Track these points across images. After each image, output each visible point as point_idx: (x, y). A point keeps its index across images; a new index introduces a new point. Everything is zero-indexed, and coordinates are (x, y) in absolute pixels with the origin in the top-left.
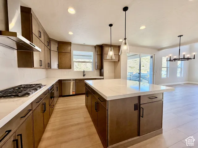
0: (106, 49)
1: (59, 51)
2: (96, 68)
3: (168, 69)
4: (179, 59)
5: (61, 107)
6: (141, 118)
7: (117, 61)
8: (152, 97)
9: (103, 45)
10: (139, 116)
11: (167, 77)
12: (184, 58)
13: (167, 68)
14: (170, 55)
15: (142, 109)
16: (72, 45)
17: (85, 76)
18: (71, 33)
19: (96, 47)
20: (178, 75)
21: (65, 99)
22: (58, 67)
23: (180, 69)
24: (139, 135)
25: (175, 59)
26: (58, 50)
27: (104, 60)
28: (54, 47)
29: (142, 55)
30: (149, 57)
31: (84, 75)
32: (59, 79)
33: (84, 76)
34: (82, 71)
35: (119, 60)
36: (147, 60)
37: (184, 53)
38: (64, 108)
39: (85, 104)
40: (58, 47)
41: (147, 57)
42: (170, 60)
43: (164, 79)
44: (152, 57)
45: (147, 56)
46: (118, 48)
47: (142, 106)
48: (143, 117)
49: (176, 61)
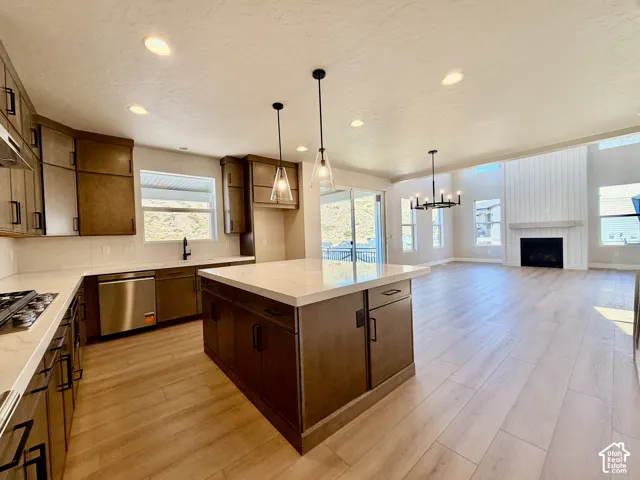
0: (259, 171)
1: (80, 169)
2: (229, 231)
3: (415, 228)
4: (433, 205)
5: (108, 375)
6: (372, 344)
7: (293, 207)
8: (390, 290)
9: (250, 159)
10: (368, 340)
11: (414, 249)
12: (442, 203)
13: (413, 226)
14: (418, 195)
15: (372, 322)
16: (135, 149)
17: (188, 257)
18: (137, 110)
19: (223, 162)
20: (436, 244)
21: (114, 347)
22: (79, 229)
23: (437, 229)
24: (370, 388)
25: (426, 205)
26: (75, 163)
27: (255, 205)
28: (57, 152)
29: (356, 192)
30: (372, 198)
31: (185, 256)
32: (85, 274)
33: (185, 258)
34: (178, 243)
35: (298, 206)
36: (365, 206)
37: (442, 192)
38: (120, 376)
39: (202, 350)
40: (75, 154)
41: (366, 199)
42: (418, 208)
43: (408, 254)
44: (378, 198)
45: (367, 195)
46: (293, 170)
47: (372, 314)
48: (375, 340)
49: (429, 209)
